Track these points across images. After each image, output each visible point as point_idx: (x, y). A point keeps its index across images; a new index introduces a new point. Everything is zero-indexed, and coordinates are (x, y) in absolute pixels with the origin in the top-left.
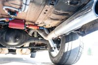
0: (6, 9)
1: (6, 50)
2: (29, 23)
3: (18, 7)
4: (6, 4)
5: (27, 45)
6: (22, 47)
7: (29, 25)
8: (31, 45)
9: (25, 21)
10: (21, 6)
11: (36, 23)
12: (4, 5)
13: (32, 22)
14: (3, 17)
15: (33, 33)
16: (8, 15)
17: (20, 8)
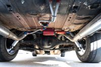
0: (41, 22)
1: (43, 52)
2: (58, 30)
3: (48, 19)
4: (40, 19)
5: (57, 47)
6: (54, 49)
7: (58, 31)
8: (60, 47)
9: (54, 29)
10: (50, 18)
11: (63, 29)
12: (39, 20)
13: (59, 29)
14: (39, 29)
15: (61, 38)
16: (42, 27)
17: (50, 20)
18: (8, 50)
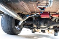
0: (39, 8)
3: (45, 5)
5: (52, 27)
8: (54, 27)
13: (54, 12)
18: (16, 27)
